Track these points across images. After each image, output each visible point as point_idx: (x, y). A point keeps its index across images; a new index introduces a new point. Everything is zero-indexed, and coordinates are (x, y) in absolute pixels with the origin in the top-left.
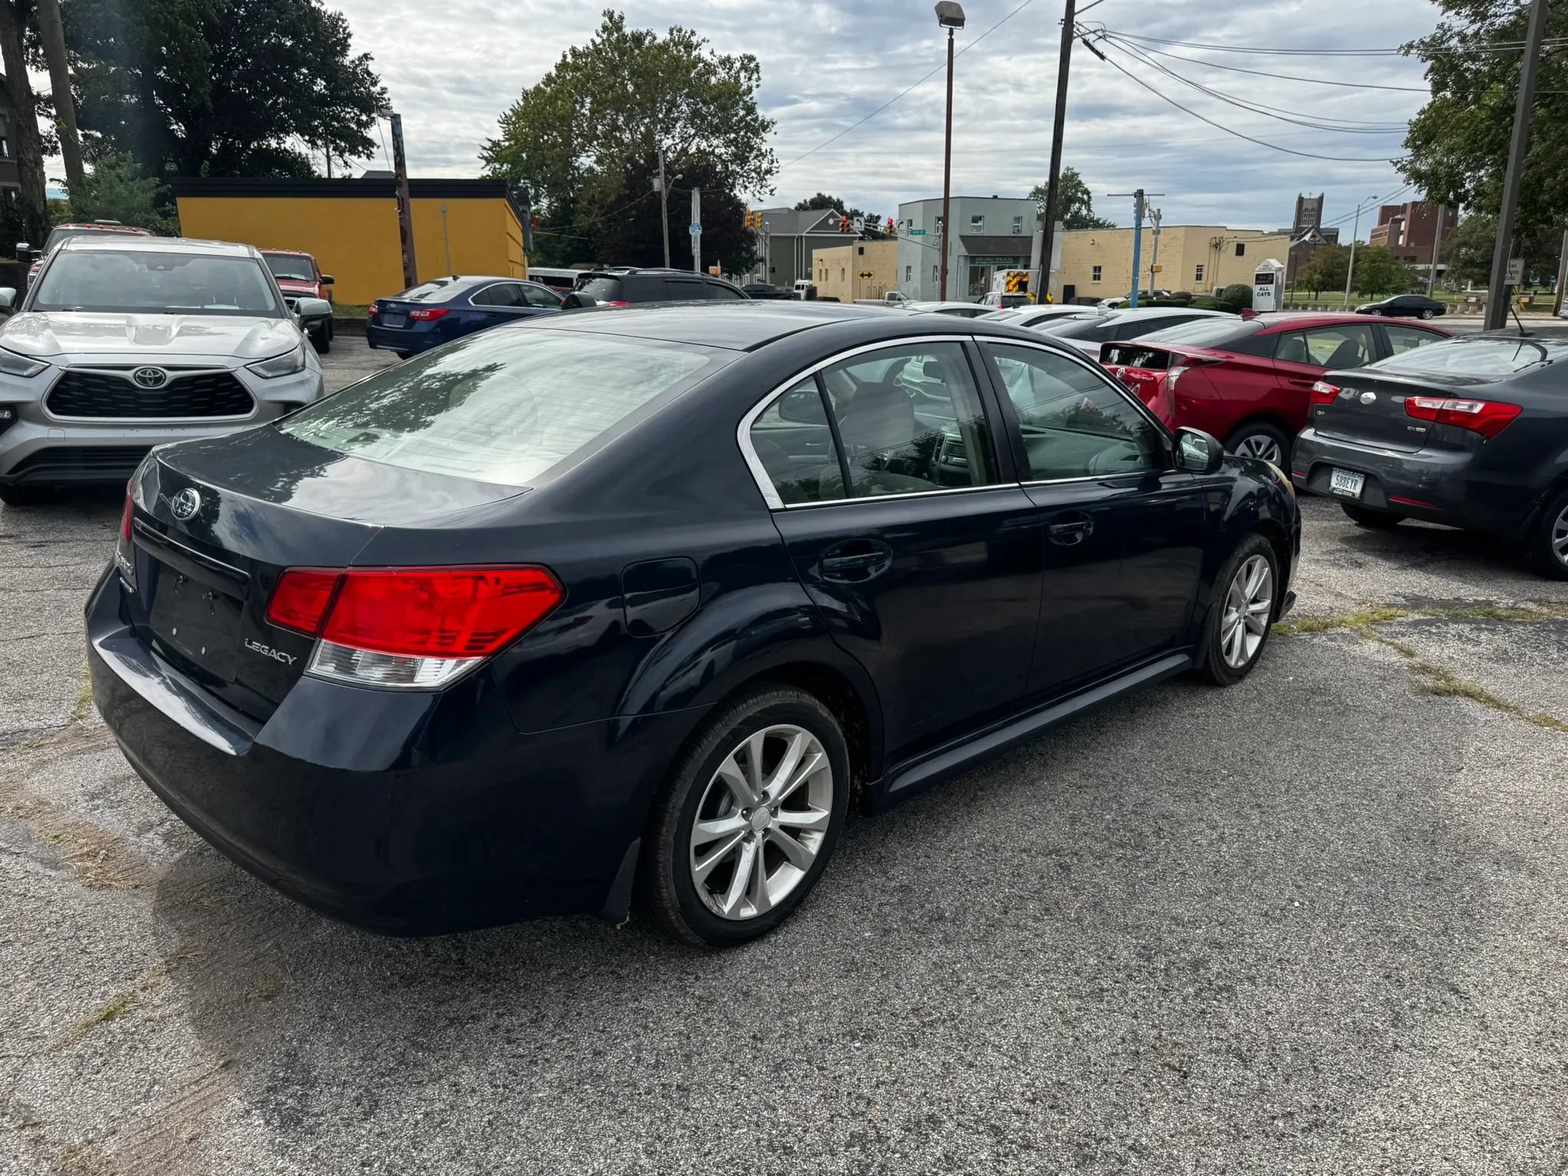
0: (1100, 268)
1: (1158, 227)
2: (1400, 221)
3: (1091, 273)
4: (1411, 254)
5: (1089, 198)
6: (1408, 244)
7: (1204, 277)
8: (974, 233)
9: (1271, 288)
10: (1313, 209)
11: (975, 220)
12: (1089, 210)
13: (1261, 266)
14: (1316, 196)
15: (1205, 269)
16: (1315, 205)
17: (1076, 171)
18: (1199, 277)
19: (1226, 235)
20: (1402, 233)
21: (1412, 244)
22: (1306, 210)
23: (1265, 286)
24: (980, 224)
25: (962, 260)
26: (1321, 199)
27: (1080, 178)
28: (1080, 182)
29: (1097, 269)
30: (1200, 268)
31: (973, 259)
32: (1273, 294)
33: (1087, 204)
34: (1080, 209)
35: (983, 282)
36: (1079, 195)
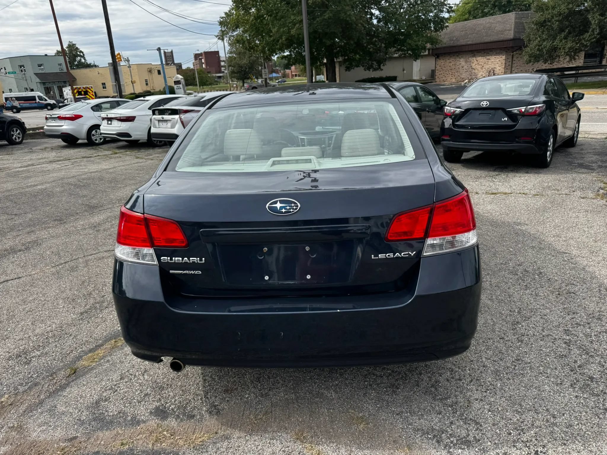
0: (105, 83)
1: (129, 65)
2: (201, 59)
3: (101, 86)
4: (209, 70)
5: (84, 55)
6: (207, 67)
7: (149, 84)
8: (40, 72)
9: (181, 86)
10: (170, 56)
11: (40, 66)
12: (85, 60)
13: (175, 78)
14: (169, 51)
15: (148, 81)
16: (171, 54)
17: (74, 43)
18: (147, 84)
19: (153, 67)
20: (203, 63)
21: (208, 67)
22: (168, 56)
23: (178, 85)
24: (42, 67)
25: (39, 84)
26: (172, 52)
27: (77, 46)
28: (77, 48)
29: (104, 84)
30: (146, 81)
31: (44, 83)
32: (182, 88)
33: (83, 57)
34: (81, 59)
35: (52, 93)
36: (79, 53)
